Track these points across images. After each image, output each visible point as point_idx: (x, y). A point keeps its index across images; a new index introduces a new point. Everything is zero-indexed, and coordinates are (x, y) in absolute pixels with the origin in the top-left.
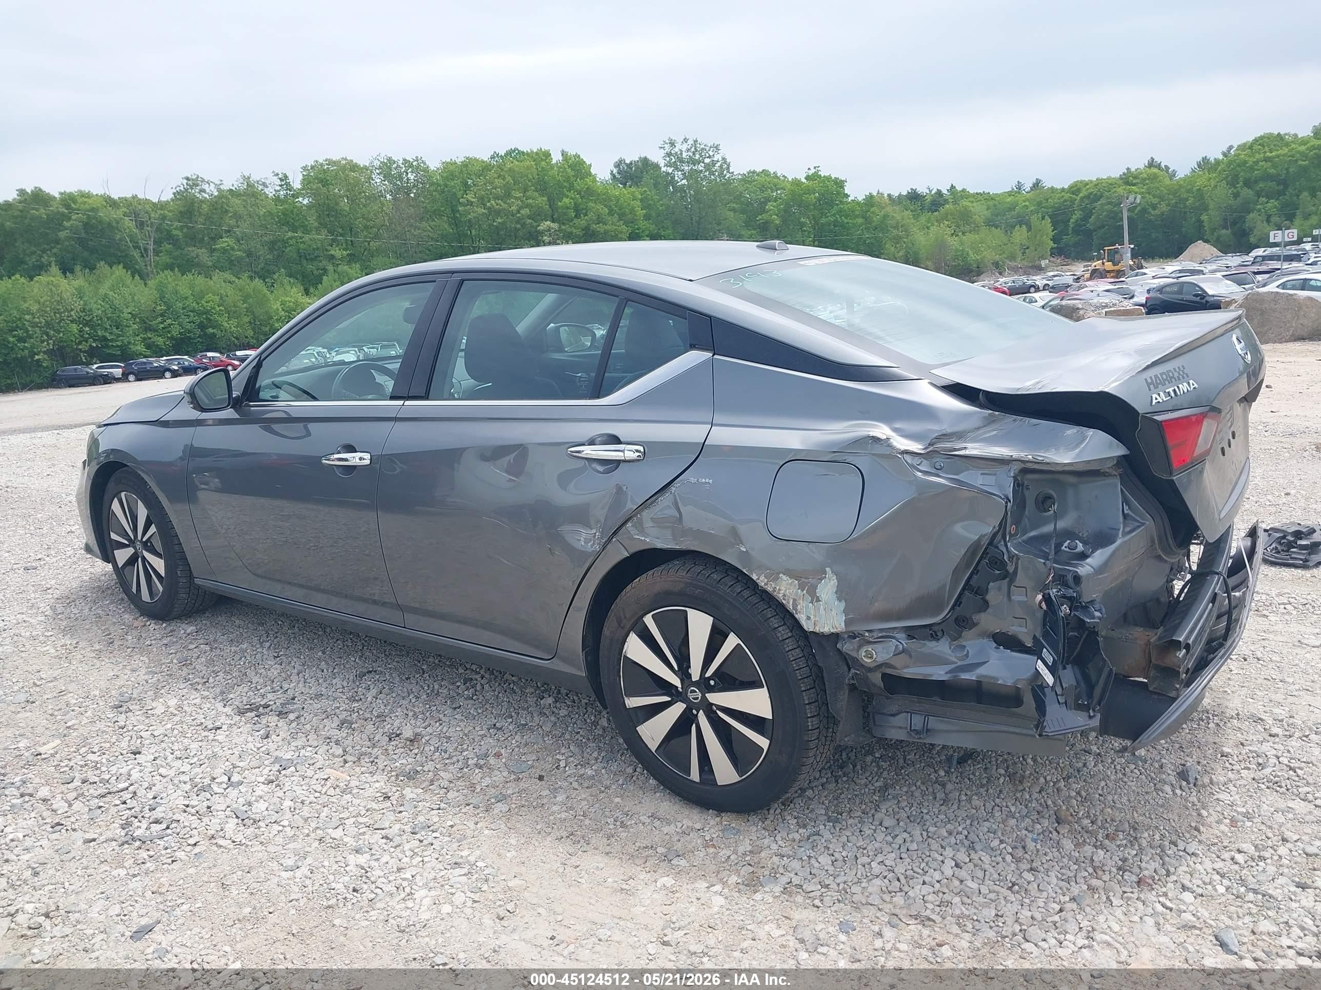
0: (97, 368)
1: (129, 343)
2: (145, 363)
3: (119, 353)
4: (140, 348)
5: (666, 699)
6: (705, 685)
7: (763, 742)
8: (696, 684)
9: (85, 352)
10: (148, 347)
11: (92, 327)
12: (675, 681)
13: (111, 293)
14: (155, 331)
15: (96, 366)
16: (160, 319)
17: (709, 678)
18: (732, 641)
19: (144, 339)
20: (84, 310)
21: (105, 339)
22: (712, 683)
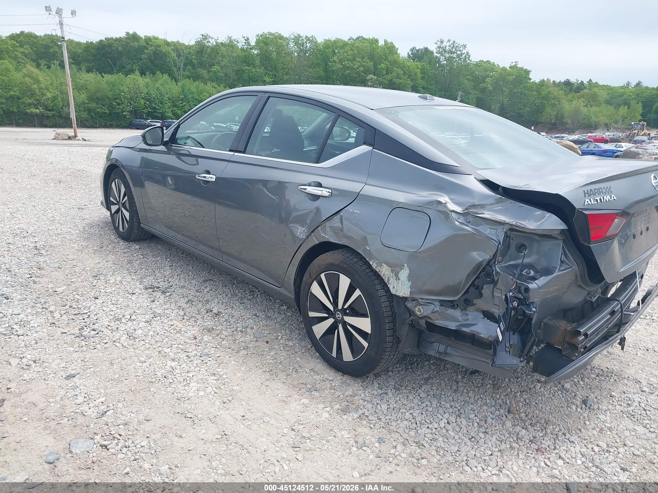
0: (150, 122)
1: (165, 111)
2: (171, 122)
3: (160, 116)
4: (170, 114)
5: (326, 315)
6: (344, 312)
7: (366, 344)
8: (340, 311)
9: (146, 113)
10: (174, 114)
11: (150, 102)
12: (331, 308)
13: (161, 87)
14: (178, 107)
15: (149, 121)
16: (180, 102)
17: (346, 309)
18: (357, 293)
19: (173, 110)
20: (147, 94)
21: (155, 108)
22: (348, 311)
